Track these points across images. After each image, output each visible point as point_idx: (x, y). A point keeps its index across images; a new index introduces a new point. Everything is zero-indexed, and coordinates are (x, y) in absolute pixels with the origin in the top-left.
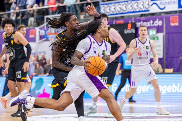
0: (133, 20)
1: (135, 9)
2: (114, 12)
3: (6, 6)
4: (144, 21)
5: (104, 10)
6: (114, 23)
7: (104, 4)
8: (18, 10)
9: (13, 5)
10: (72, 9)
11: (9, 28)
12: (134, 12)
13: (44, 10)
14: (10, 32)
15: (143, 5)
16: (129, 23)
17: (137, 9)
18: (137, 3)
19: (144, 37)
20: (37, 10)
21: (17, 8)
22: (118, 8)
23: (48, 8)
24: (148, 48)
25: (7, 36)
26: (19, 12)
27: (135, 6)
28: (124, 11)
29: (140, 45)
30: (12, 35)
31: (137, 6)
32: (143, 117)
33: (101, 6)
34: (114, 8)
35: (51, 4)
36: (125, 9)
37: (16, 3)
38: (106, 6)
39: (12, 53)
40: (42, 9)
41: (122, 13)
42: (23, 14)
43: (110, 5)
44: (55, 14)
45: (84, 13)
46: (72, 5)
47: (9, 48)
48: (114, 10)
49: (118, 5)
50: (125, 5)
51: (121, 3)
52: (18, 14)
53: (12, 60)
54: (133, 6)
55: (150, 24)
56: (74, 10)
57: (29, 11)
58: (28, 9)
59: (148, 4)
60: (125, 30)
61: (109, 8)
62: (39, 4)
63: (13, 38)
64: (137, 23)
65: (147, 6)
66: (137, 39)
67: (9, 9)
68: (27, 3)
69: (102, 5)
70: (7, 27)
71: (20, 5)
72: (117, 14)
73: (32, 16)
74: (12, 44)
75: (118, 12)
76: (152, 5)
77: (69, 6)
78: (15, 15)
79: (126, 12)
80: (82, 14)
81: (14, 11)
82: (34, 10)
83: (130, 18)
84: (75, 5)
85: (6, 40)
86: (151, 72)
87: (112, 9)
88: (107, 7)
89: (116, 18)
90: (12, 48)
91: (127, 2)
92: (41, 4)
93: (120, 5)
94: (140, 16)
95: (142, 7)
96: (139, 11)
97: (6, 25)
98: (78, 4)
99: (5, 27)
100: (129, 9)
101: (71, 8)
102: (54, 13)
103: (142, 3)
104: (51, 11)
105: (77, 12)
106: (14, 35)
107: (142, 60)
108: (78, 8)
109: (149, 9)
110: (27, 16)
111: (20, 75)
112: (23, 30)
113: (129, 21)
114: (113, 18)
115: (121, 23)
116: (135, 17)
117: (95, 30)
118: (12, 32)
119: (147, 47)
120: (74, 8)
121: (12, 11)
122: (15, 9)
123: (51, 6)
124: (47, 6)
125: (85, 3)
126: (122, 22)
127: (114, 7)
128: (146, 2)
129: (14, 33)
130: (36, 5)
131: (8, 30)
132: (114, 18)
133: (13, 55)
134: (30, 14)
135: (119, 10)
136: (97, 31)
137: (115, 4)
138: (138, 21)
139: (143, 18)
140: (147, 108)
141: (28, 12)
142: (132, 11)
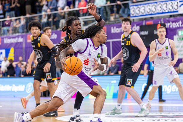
0: (162, 20)
1: (164, 10)
2: (144, 13)
3: (38, 9)
4: (173, 22)
5: (134, 11)
6: (144, 24)
7: (133, 6)
8: (49, 12)
9: (45, 8)
10: (103, 11)
11: (35, 31)
12: (163, 13)
13: (75, 12)
14: (36, 35)
15: (172, 6)
16: (158, 24)
17: (166, 10)
18: (166, 4)
19: (163, 38)
20: (68, 12)
21: (49, 10)
22: (147, 9)
23: (79, 10)
24: (168, 49)
25: (34, 38)
26: (51, 14)
27: (164, 7)
28: (153, 12)
29: (159, 46)
30: (39, 38)
31: (166, 7)
32: (174, 116)
33: (131, 8)
34: (144, 10)
35: (82, 6)
36: (154, 10)
37: (47, 5)
38: (135, 7)
39: (39, 55)
40: (73, 11)
41: (151, 14)
42: (55, 16)
43: (139, 6)
44: (86, 16)
45: (114, 14)
46: (102, 7)
47: (37, 50)
48: (143, 11)
49: (147, 6)
50: (154, 6)
51: (150, 5)
52: (49, 16)
53: (39, 62)
54: (162, 7)
55: (179, 24)
56: (104, 12)
57: (60, 13)
58: (59, 11)
59: (177, 5)
60: (155, 31)
61: (138, 9)
62: (70, 6)
63: (39, 41)
64: (166, 24)
65: (176, 7)
66: (156, 40)
67: (40, 12)
68: (58, 5)
69: (131, 6)
70: (33, 30)
71: (51, 7)
72: (146, 15)
73: (64, 17)
74: (39, 46)
75: (147, 13)
76: (180, 6)
77: (99, 7)
78: (47, 18)
79: (156, 12)
80: (112, 16)
81: (46, 13)
82: (65, 12)
83: (159, 19)
84: (105, 7)
85: (33, 43)
86: (172, 72)
87: (142, 10)
88: (137, 9)
89: (146, 19)
90: (39, 51)
91: (156, 3)
92: (72, 6)
93: (150, 6)
94: (169, 16)
95: (171, 8)
96: (168, 12)
97: (33, 28)
98: (108, 6)
99: (32, 29)
100: (158, 10)
101: (101, 10)
102: (85, 14)
103: (171, 4)
104: (81, 13)
105: (107, 13)
106: (40, 38)
107: (163, 60)
108: (108, 10)
109: (178, 10)
110: (58, 18)
111: (50, 76)
112: (48, 32)
113: (158, 22)
114: (142, 19)
115: (150, 24)
116: (164, 18)
117: (94, 34)
118: (38, 35)
119: (166, 47)
120: (104, 10)
121: (43, 13)
122: (46, 12)
123: (81, 8)
124: (77, 8)
125: (115, 5)
126: (151, 22)
127: (143, 8)
128: (175, 3)
129: (40, 36)
130: (67, 7)
131: (35, 33)
132: (144, 19)
133: (40, 57)
134: (61, 16)
135: (149, 11)
136: (96, 35)
137: (145, 6)
138: (167, 22)
139: (172, 19)
140: (176, 107)
141: (59, 15)
142: (161, 12)
